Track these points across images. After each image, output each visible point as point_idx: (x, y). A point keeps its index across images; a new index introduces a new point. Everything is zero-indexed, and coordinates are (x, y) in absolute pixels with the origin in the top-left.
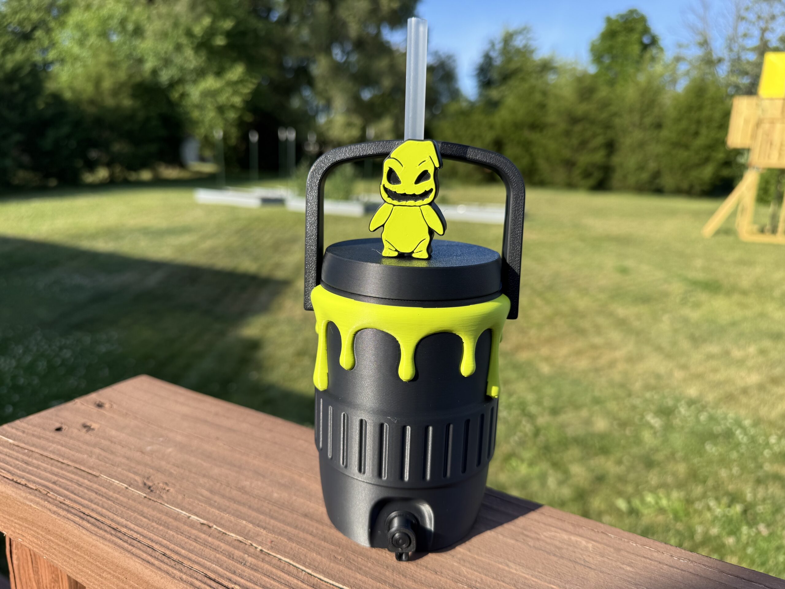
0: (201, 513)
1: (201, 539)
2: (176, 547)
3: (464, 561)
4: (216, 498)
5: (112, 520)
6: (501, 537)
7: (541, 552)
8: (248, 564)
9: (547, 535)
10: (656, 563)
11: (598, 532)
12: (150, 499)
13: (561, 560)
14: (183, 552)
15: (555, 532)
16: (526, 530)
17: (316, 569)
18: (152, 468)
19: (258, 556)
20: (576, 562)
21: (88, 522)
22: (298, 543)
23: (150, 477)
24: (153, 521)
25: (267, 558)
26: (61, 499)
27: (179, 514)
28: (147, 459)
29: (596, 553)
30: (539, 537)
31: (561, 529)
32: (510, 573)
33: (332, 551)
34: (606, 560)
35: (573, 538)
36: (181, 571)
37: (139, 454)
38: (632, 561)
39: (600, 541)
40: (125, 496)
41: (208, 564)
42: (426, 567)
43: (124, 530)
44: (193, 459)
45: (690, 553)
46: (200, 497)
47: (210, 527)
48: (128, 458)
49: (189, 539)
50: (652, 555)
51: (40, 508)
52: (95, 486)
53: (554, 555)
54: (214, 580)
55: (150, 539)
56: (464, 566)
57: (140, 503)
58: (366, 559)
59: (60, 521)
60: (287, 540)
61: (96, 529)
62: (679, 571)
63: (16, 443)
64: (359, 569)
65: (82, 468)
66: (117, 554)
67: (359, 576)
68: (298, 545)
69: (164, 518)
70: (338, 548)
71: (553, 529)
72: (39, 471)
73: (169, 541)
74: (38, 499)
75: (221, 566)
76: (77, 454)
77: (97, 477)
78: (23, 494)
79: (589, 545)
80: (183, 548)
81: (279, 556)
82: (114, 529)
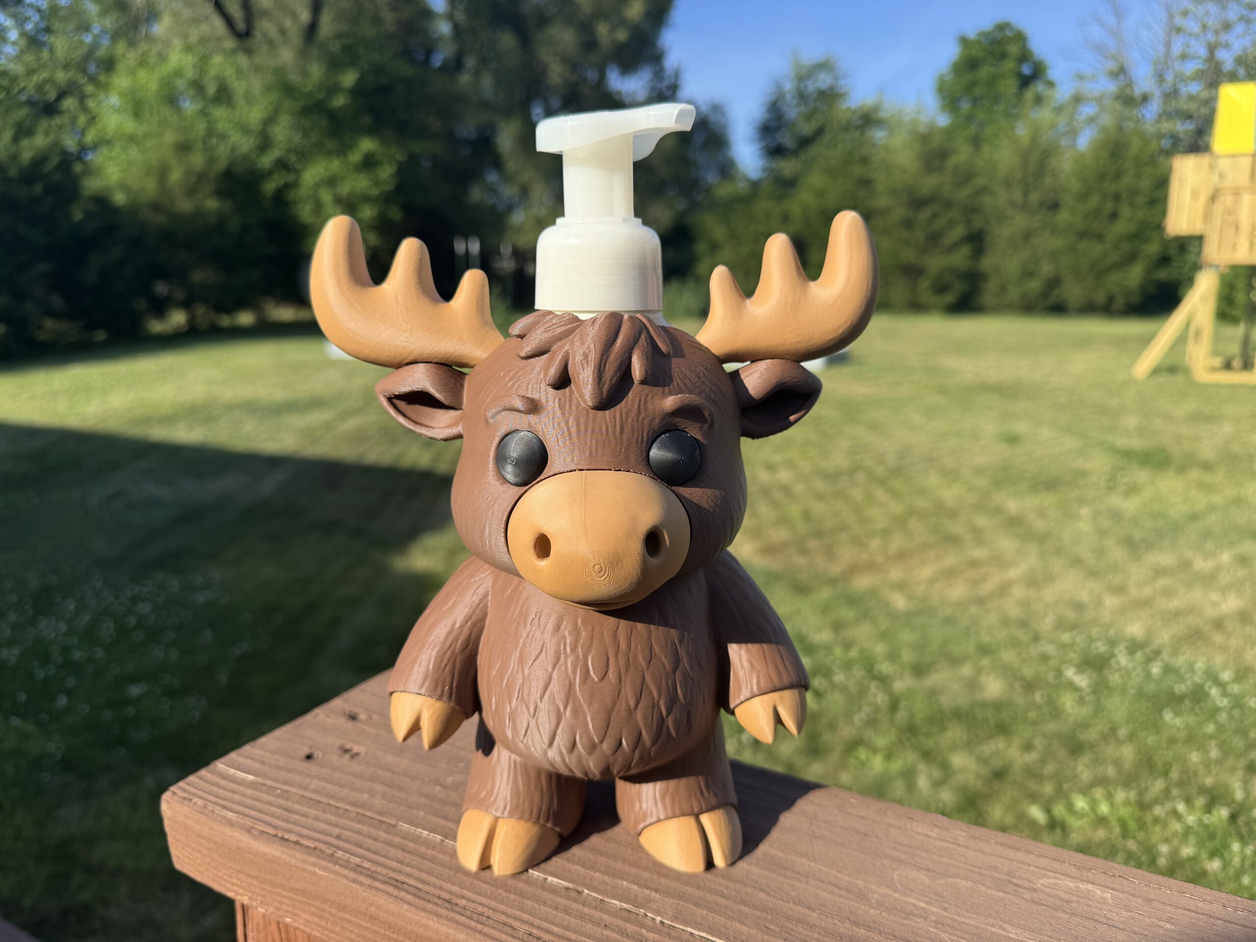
0: (559, 872)
1: (573, 910)
2: (543, 923)
3: (942, 924)
5: (440, 888)
7: (1044, 908)
9: (1046, 884)
10: (1205, 918)
11: (1114, 875)
13: (1074, 918)
14: (556, 929)
15: (1056, 878)
16: (1014, 877)
19: (660, 931)
20: (1096, 921)
21: (407, 892)
22: (710, 910)
24: (498, 887)
25: (674, 934)
26: (355, 860)
29: (1120, 906)
30: (1035, 887)
31: (1062, 874)
33: (760, 918)
34: (1135, 915)
35: (1083, 886)
37: (438, 788)
38: (1172, 915)
39: (1120, 888)
43: (463, 902)
45: (1249, 901)
47: (578, 892)
48: (427, 796)
49: (558, 911)
50: (1196, 906)
53: (1064, 912)
55: (503, 913)
56: (944, 931)
58: (809, 928)
60: (693, 905)
61: (422, 903)
62: (1239, 927)
63: (259, 780)
65: (368, 813)
68: (710, 912)
71: (1051, 874)
72: (309, 821)
73: (530, 914)
74: (323, 863)
76: (352, 793)
77: (395, 826)
78: (299, 855)
79: (1108, 896)
80: (554, 924)
81: (690, 930)
82: (449, 902)
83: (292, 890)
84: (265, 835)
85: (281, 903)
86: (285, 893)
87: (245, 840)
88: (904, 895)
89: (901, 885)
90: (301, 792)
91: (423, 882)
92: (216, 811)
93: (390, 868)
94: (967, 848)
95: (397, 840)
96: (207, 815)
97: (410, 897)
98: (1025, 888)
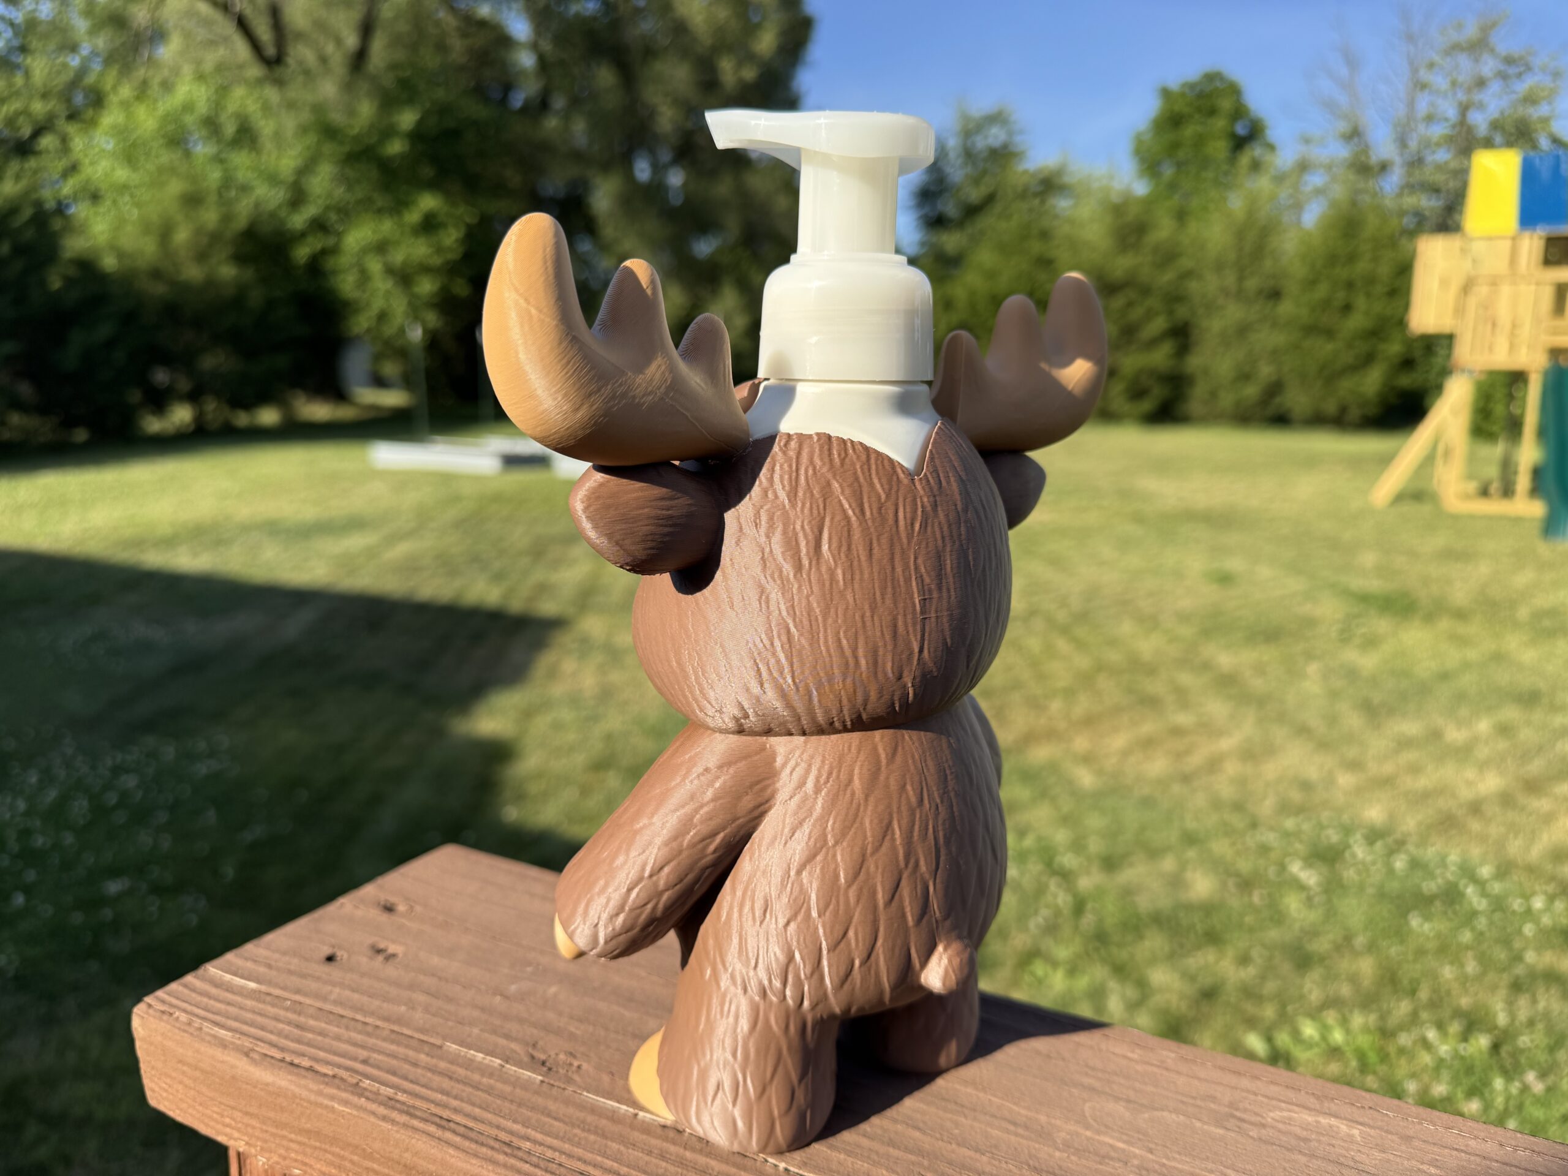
1: (671, 1154)
2: (632, 1171)
5: (497, 1127)
7: (1276, 1148)
9: (1277, 1118)
10: (1478, 1160)
11: (1363, 1107)
12: (553, 1085)
13: (1314, 1161)
15: (1290, 1111)
16: (1237, 1109)
18: (534, 1025)
20: (1341, 1164)
21: (454, 1132)
23: (537, 1043)
24: (573, 1125)
26: (388, 1092)
27: (614, 1111)
28: (518, 1008)
29: (1371, 1145)
30: (1263, 1121)
31: (1297, 1105)
33: (913, 1163)
34: (1391, 1157)
35: (1324, 1121)
37: (498, 998)
38: (1437, 1157)
39: (1371, 1123)
40: (504, 1080)
43: (527, 1145)
44: (602, 1006)
45: (1532, 1138)
47: (678, 1131)
48: (483, 1009)
49: (651, 1156)
50: (1467, 1146)
51: (354, 1112)
53: (1301, 1153)
55: (579, 1159)
57: (537, 1093)
59: (398, 1134)
61: (473, 1146)
63: (263, 988)
65: (406, 1031)
68: (849, 1156)
69: (590, 1118)
70: (920, 1159)
71: (1283, 1105)
72: (327, 1040)
73: (615, 1160)
74: (345, 1095)
76: (385, 1005)
77: (440, 1047)
78: (313, 1086)
79: (1356, 1132)
82: (508, 1145)
83: (301, 1131)
84: (269, 1059)
85: (288, 1149)
86: (293, 1136)
87: (243, 1066)
88: (1099, 1133)
89: (1095, 1120)
90: (319, 1004)
91: (475, 1119)
92: (205, 1029)
93: (432, 1102)
94: (1179, 1073)
95: (443, 1065)
96: (192, 1034)
97: (458, 1139)
98: (1251, 1123)
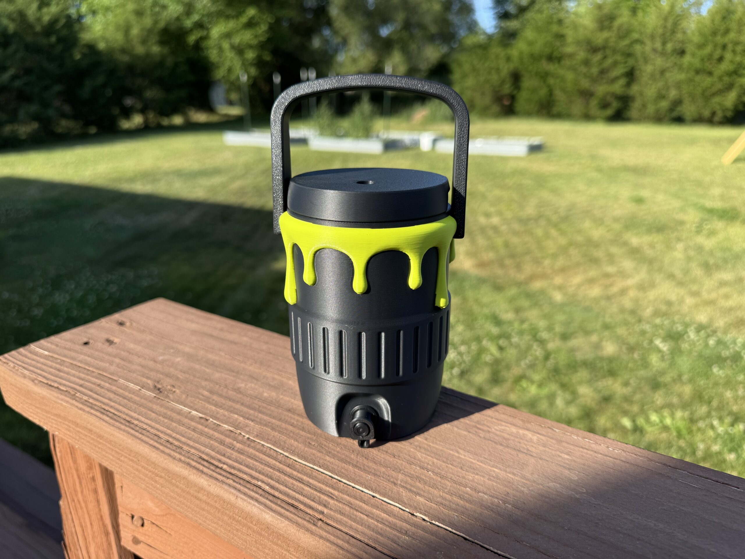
0: (200, 409)
1: (198, 429)
2: (177, 435)
3: (420, 447)
4: (215, 397)
5: (127, 415)
6: (455, 429)
7: (490, 442)
8: (236, 449)
9: (497, 429)
10: (591, 453)
11: (545, 427)
12: (159, 399)
13: (506, 449)
14: (183, 439)
15: (506, 426)
17: (293, 453)
18: (162, 374)
19: (245, 443)
20: (519, 451)
21: (108, 416)
22: (280, 432)
23: (160, 381)
24: (160, 415)
25: (252, 444)
26: (85, 398)
27: (182, 410)
28: (159, 367)
29: (539, 444)
30: (490, 430)
31: (511, 424)
32: (459, 458)
33: (308, 438)
34: (548, 450)
35: (521, 432)
36: (180, 454)
37: (152, 363)
38: (571, 451)
39: (545, 434)
40: (138, 396)
41: (203, 448)
42: (387, 452)
43: (136, 422)
44: (197, 367)
45: (625, 445)
46: (201, 397)
47: (207, 420)
48: (142, 366)
49: (189, 429)
50: (589, 446)
51: (69, 406)
52: (114, 388)
53: (501, 445)
54: (207, 461)
55: (157, 429)
56: (419, 451)
57: (150, 401)
58: (336, 445)
59: (86, 416)
60: (271, 429)
61: (114, 422)
62: (611, 459)
63: (51, 354)
64: (328, 453)
65: (105, 374)
66: (129, 441)
67: (328, 458)
68: (279, 433)
69: (169, 413)
70: (313, 436)
71: (504, 424)
72: (69, 377)
73: (172, 431)
74: (67, 399)
75: (213, 450)
76: (100, 363)
77: (116, 381)
78: (56, 395)
79: (535, 438)
80: (183, 436)
81: (262, 443)
82: (128, 422)
84: (41, 383)
87: (30, 385)
92: (20, 370)
93: (104, 403)
96: (14, 372)
98: (483, 430)
